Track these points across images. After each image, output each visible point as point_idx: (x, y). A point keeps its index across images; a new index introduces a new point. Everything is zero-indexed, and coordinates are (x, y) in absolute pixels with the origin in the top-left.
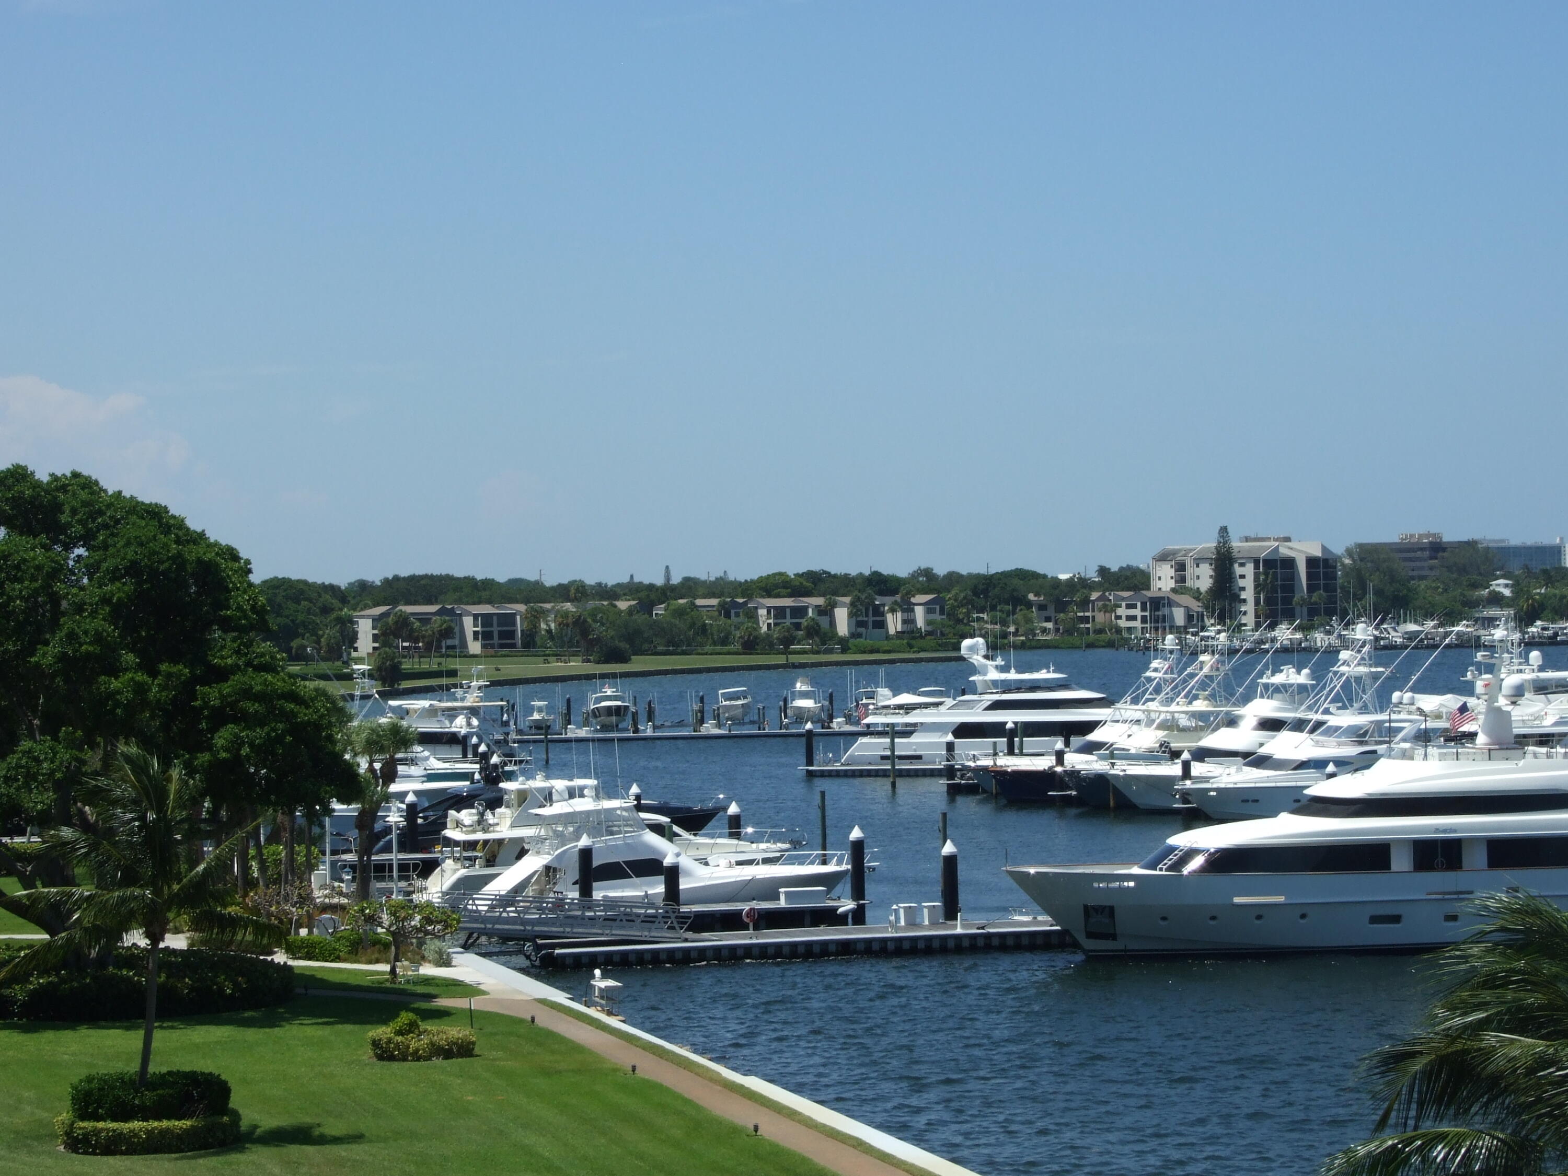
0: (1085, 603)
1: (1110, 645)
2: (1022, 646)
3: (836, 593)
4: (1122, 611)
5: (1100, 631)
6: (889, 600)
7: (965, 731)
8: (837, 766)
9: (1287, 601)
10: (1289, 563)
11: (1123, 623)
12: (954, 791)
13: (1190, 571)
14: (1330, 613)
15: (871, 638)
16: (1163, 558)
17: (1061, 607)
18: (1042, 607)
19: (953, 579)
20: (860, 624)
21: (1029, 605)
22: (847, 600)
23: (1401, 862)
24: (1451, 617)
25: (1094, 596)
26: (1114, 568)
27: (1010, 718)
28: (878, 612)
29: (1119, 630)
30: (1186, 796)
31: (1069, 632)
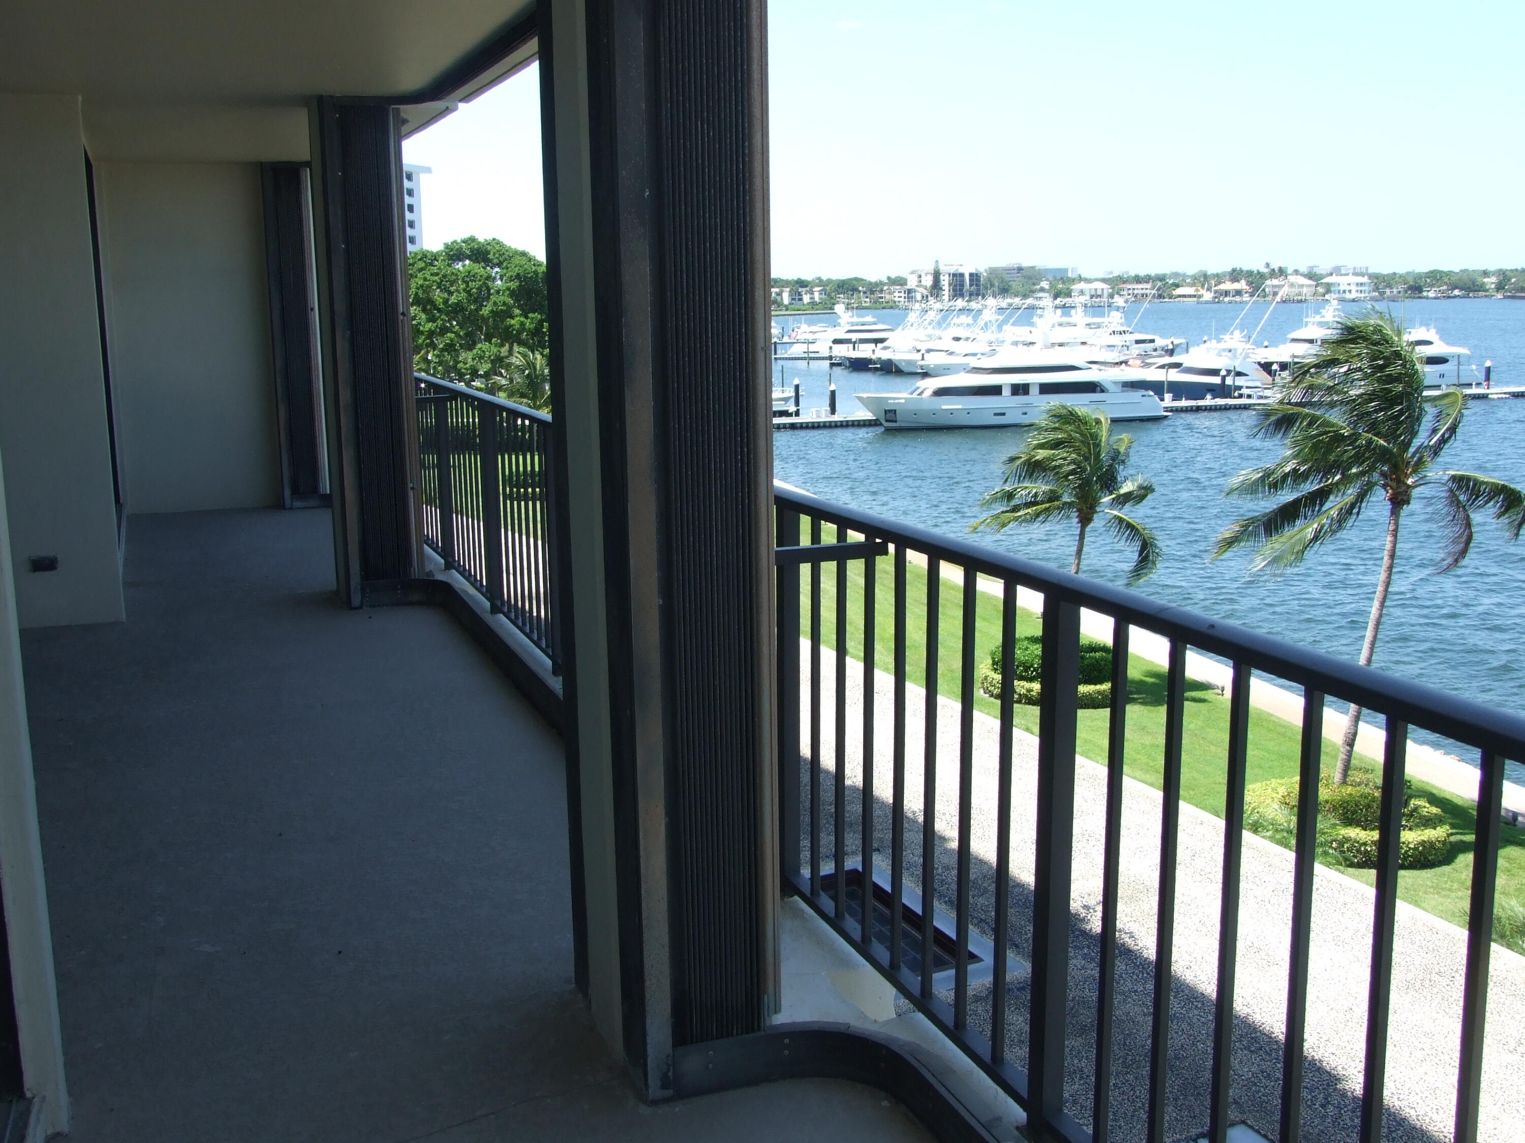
0: (881, 291)
1: (891, 308)
2: (857, 308)
3: (783, 287)
4: (897, 294)
5: (887, 302)
6: (804, 289)
7: (836, 342)
8: (786, 356)
9: (961, 290)
10: (962, 275)
11: (897, 299)
12: (832, 365)
13: (923, 278)
14: (978, 295)
15: (798, 305)
16: (913, 273)
17: (872, 292)
18: (865, 293)
19: (829, 281)
20: (793, 299)
21: (860, 292)
22: (788, 289)
23: (1006, 392)
24: (1025, 296)
25: (885, 288)
26: (893, 277)
27: (854, 337)
28: (800, 294)
29: (895, 302)
30: (922, 367)
31: (875, 303)
